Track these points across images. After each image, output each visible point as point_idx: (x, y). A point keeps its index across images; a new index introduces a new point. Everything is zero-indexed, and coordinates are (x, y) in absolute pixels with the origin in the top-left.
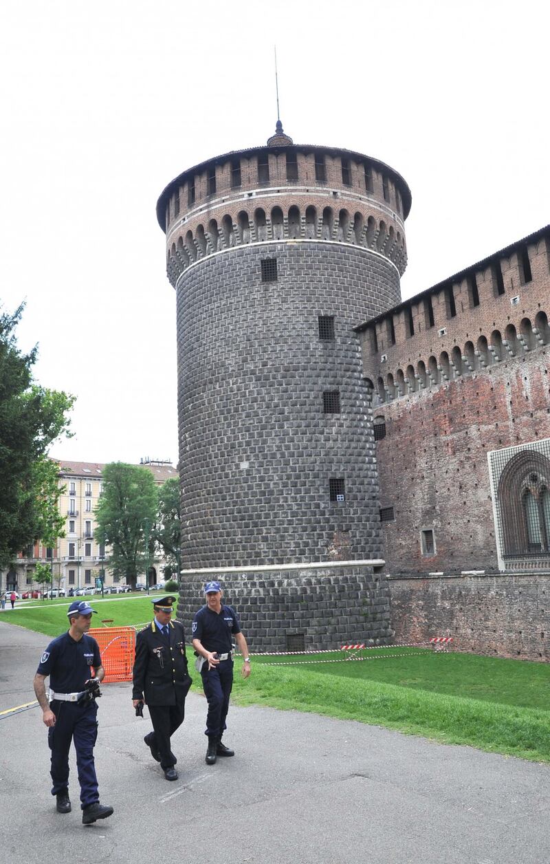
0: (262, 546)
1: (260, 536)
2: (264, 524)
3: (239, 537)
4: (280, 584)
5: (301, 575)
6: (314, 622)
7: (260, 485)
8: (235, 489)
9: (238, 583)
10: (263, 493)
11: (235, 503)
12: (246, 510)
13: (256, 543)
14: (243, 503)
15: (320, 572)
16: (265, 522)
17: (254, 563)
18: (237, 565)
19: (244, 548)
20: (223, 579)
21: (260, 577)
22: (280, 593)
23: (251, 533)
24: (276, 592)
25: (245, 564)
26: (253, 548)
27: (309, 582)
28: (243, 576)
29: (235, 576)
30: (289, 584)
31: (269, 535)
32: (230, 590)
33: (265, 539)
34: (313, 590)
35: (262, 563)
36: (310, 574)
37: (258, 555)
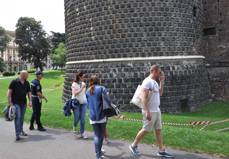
0: (162, 44)
1: (160, 37)
2: (162, 29)
3: (144, 38)
4: (174, 68)
5: (184, 63)
6: (193, 91)
7: (160, 4)
8: (142, 5)
9: (146, 68)
10: (162, 9)
11: (141, 15)
12: (151, 20)
13: (157, 42)
14: (148, 15)
15: (191, 61)
16: (163, 28)
17: (156, 55)
18: (143, 55)
19: (149, 45)
20: (131, 65)
21: (161, 64)
22: (174, 74)
23: (154, 35)
24: (171, 73)
25: (150, 55)
26: (155, 45)
27: (187, 68)
28: (149, 63)
29: (142, 63)
30: (178, 69)
31: (166, 37)
32: (139, 73)
33: (163, 39)
34: (190, 71)
35: (161, 55)
36: (188, 62)
37: (159, 49)
